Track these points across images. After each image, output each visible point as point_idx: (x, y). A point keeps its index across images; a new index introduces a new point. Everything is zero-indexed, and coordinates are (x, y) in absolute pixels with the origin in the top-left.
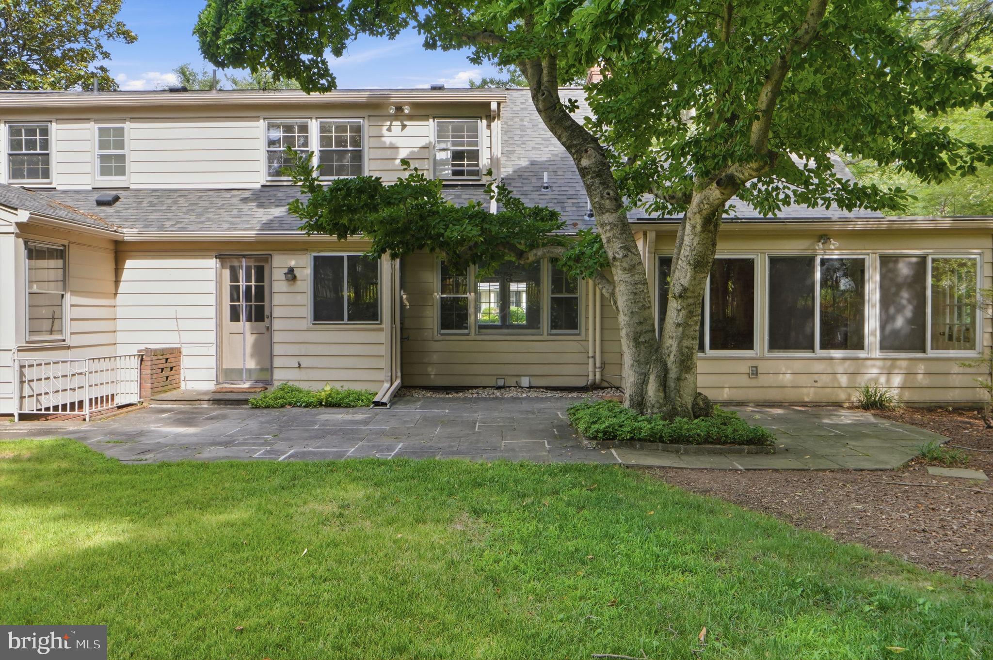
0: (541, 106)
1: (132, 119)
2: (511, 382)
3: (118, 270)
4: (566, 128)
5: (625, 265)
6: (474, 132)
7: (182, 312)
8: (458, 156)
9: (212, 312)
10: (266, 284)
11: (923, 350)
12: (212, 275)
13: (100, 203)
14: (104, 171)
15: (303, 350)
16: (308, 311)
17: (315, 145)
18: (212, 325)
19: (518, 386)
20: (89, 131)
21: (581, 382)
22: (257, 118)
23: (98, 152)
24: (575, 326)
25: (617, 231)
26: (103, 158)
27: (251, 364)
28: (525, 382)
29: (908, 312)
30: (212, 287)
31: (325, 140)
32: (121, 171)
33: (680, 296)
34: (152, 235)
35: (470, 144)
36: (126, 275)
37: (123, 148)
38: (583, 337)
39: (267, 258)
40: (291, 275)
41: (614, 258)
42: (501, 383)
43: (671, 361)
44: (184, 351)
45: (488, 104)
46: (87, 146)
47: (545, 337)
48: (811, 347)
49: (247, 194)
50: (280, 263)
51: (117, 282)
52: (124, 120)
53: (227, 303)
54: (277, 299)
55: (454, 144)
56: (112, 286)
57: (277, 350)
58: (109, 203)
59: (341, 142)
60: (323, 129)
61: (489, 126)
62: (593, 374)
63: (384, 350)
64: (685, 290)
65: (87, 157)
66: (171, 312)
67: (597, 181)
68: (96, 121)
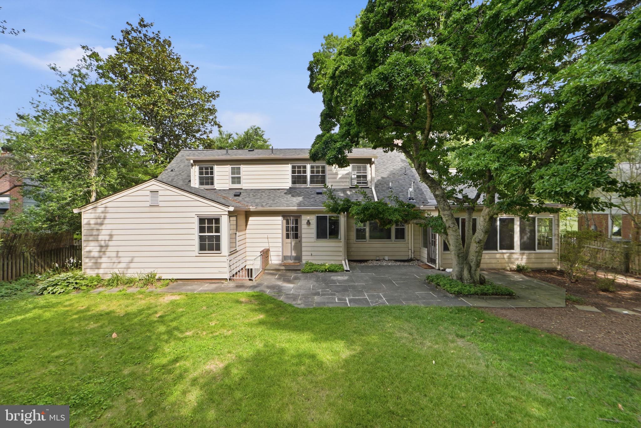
0: (420, 172)
1: (243, 164)
2: (381, 258)
3: (247, 221)
4: (430, 180)
5: (454, 229)
6: (365, 168)
7: (270, 236)
8: (358, 177)
9: (280, 236)
10: (299, 225)
11: (535, 250)
12: (280, 222)
13: (235, 195)
14: (233, 183)
15: (313, 249)
16: (314, 235)
17: (308, 174)
18: (280, 240)
19: (384, 260)
20: (228, 168)
21: (406, 258)
22: (288, 164)
23: (231, 176)
24: (403, 238)
25: (450, 217)
26: (233, 178)
27: (294, 254)
28: (387, 258)
29: (529, 235)
30: (280, 227)
31: (312, 172)
32: (239, 182)
33: (478, 242)
34: (260, 209)
35: (363, 173)
36: (249, 223)
37: (240, 174)
38: (407, 242)
39: (300, 217)
40: (308, 223)
41: (449, 227)
42: (378, 259)
43: (473, 264)
44: (271, 250)
45: (371, 159)
46: (227, 174)
47: (393, 242)
48: (496, 249)
49: (286, 191)
50: (305, 219)
51: (246, 225)
52: (240, 165)
53: (285, 232)
54: (303, 231)
55: (358, 173)
56: (245, 226)
57: (303, 249)
58: (239, 196)
59: (318, 172)
60: (312, 167)
61: (371, 167)
62: (411, 255)
63: (341, 249)
64: (480, 240)
65: (227, 177)
66: (266, 236)
67: (442, 199)
68: (230, 165)
